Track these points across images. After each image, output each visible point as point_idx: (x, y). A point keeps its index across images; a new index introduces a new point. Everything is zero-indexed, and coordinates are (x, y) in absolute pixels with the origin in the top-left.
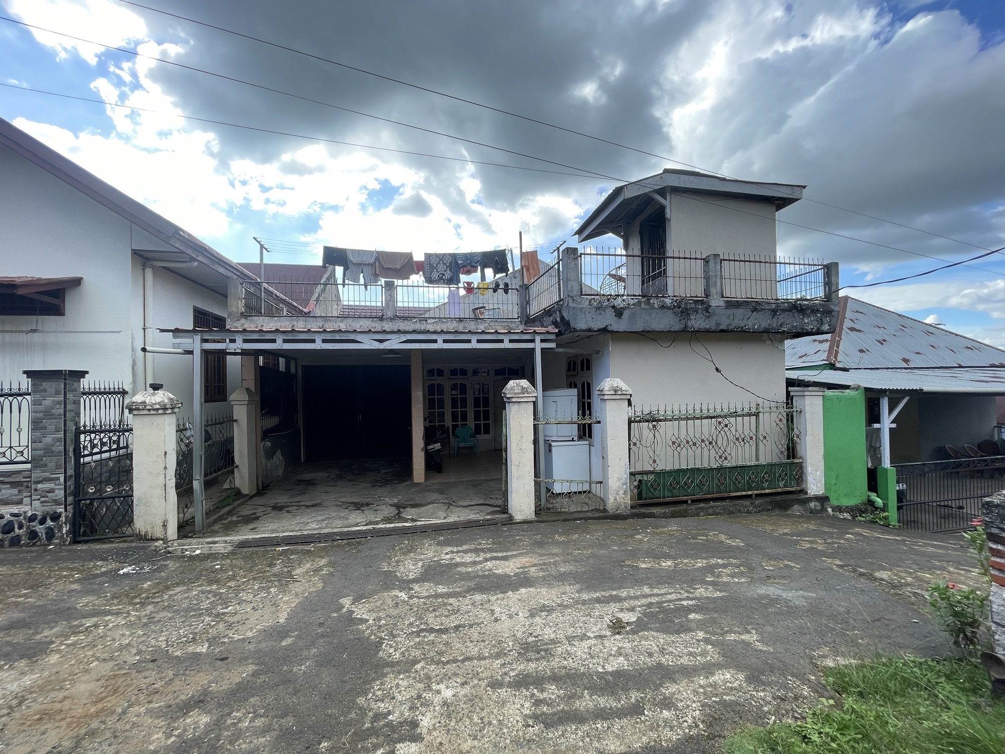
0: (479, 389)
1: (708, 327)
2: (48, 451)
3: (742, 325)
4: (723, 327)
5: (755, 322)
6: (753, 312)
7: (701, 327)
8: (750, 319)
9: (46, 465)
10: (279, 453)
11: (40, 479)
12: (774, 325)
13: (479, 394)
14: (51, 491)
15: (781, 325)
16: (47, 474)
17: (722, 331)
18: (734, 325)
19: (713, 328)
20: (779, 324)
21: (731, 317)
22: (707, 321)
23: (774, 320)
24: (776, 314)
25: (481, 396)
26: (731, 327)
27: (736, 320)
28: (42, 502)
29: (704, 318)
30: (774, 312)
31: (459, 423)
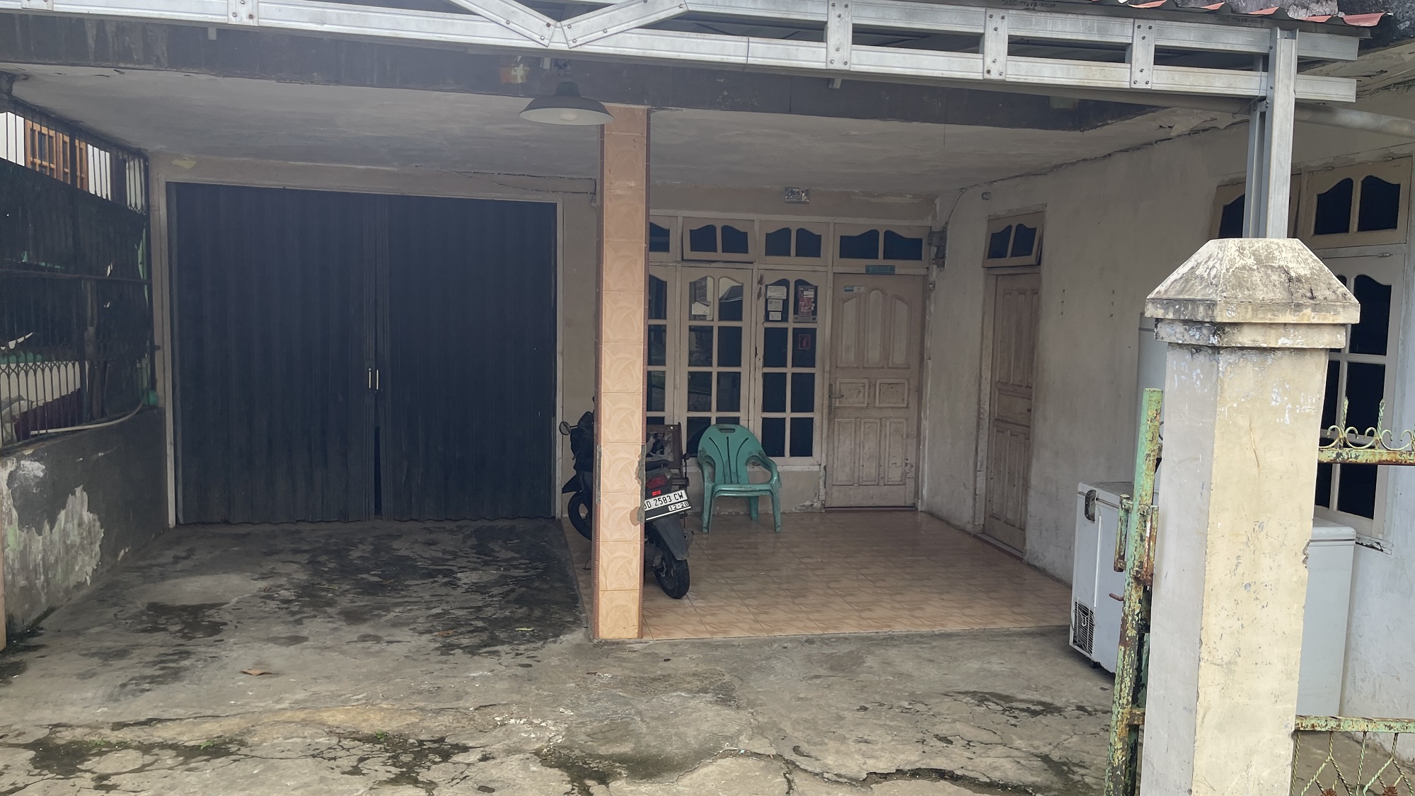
0: (786, 302)
10: (78, 501)
13: (785, 318)
25: (790, 325)
31: (714, 415)
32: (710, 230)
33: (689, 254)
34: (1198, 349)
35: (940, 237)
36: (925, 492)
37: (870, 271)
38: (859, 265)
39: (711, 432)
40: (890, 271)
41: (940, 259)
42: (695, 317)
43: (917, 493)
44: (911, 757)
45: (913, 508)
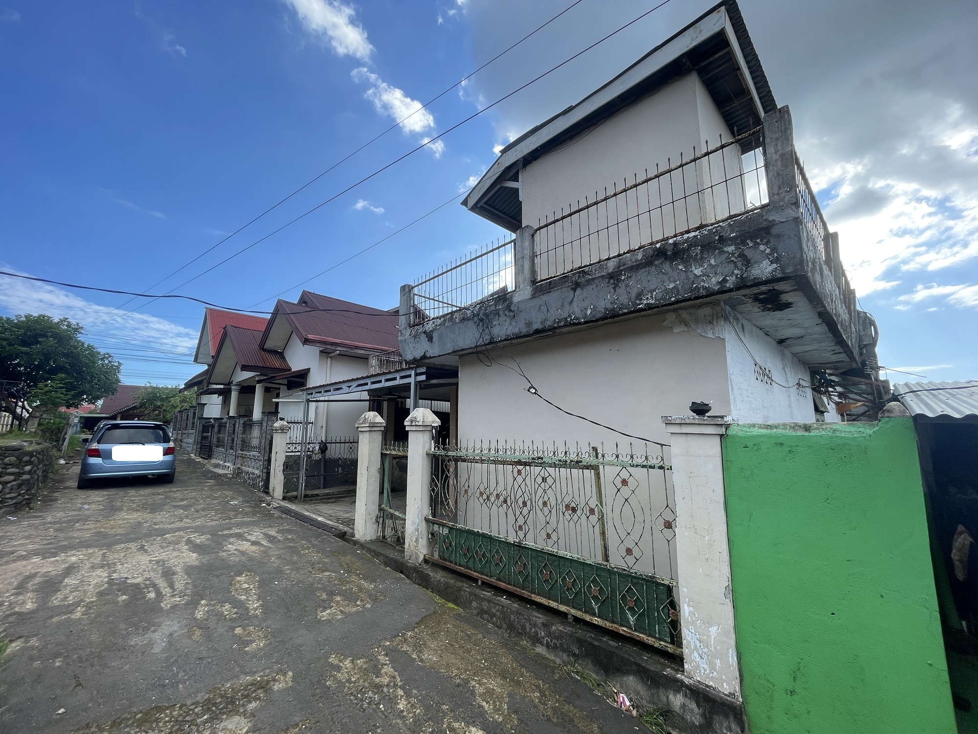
1: (516, 330)
3: (565, 315)
4: (537, 326)
5: (584, 305)
6: (574, 290)
7: (509, 332)
8: (575, 304)
12: (624, 299)
15: (639, 296)
17: (537, 332)
18: (552, 319)
19: (524, 331)
20: (633, 295)
21: (544, 309)
22: (514, 323)
23: (621, 290)
24: (619, 280)
26: (548, 324)
27: (552, 311)
29: (508, 320)
30: (614, 278)
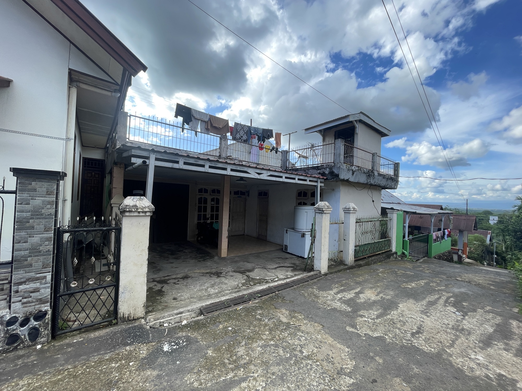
2: (35, 251)
6: (383, 178)
9: (31, 265)
11: (22, 280)
14: (36, 290)
16: (32, 274)
17: (375, 185)
27: (379, 181)
28: (23, 304)
31: (214, 221)
32: (215, 190)
33: (211, 194)
34: (320, 213)
35: (248, 192)
36: (246, 232)
37: (238, 197)
38: (237, 196)
39: (214, 224)
40: (241, 197)
41: (248, 195)
42: (211, 204)
43: (244, 232)
44: (277, 266)
45: (244, 235)
